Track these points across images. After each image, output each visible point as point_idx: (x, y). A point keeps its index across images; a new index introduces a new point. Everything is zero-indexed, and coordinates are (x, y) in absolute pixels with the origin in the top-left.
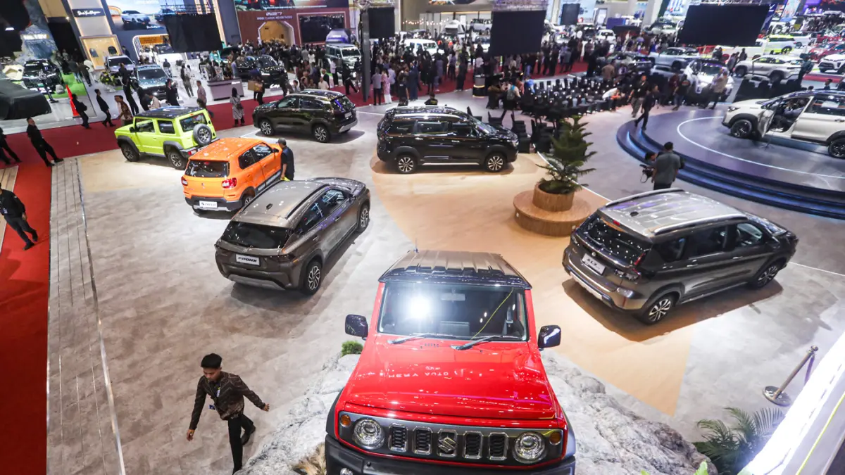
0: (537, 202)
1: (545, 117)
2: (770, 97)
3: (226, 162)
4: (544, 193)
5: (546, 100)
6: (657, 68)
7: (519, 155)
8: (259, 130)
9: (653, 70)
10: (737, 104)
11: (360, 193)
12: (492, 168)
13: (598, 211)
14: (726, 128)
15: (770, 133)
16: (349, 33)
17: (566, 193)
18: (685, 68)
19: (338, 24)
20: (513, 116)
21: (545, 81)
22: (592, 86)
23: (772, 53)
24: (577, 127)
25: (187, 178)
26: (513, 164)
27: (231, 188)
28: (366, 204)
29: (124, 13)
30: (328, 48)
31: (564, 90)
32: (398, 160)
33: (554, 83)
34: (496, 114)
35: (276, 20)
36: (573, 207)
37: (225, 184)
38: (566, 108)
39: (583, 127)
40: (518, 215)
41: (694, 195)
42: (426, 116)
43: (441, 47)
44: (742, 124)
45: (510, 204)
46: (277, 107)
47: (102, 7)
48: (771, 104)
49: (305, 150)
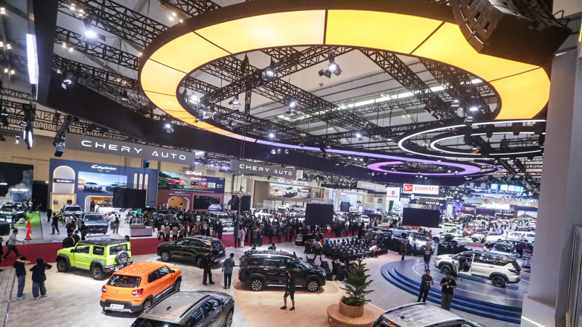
0: (342, 311)
1: (339, 260)
2: (455, 254)
3: (139, 277)
4: (346, 305)
5: (338, 250)
6: (394, 236)
7: (327, 282)
8: (160, 257)
9: (393, 237)
10: (440, 257)
11: (229, 303)
12: (311, 289)
13: (381, 316)
14: (438, 269)
15: (461, 272)
16: (222, 206)
17: (359, 305)
18: (408, 236)
19: (217, 201)
20: (320, 258)
21: (336, 240)
22: (363, 243)
23: (448, 232)
24: (361, 266)
25: (108, 287)
26: (323, 287)
27: (137, 296)
28: (232, 310)
29: (87, 183)
30: (210, 213)
31: (348, 245)
32: (252, 282)
33: (341, 241)
34: (311, 256)
35: (181, 196)
36: (364, 315)
37: (134, 293)
38: (350, 255)
39: (364, 266)
40: (330, 320)
41: (431, 306)
42: (269, 256)
43: (276, 218)
44: (445, 267)
45: (325, 313)
46: (176, 244)
47: (74, 179)
48: (456, 257)
49: (189, 272)
